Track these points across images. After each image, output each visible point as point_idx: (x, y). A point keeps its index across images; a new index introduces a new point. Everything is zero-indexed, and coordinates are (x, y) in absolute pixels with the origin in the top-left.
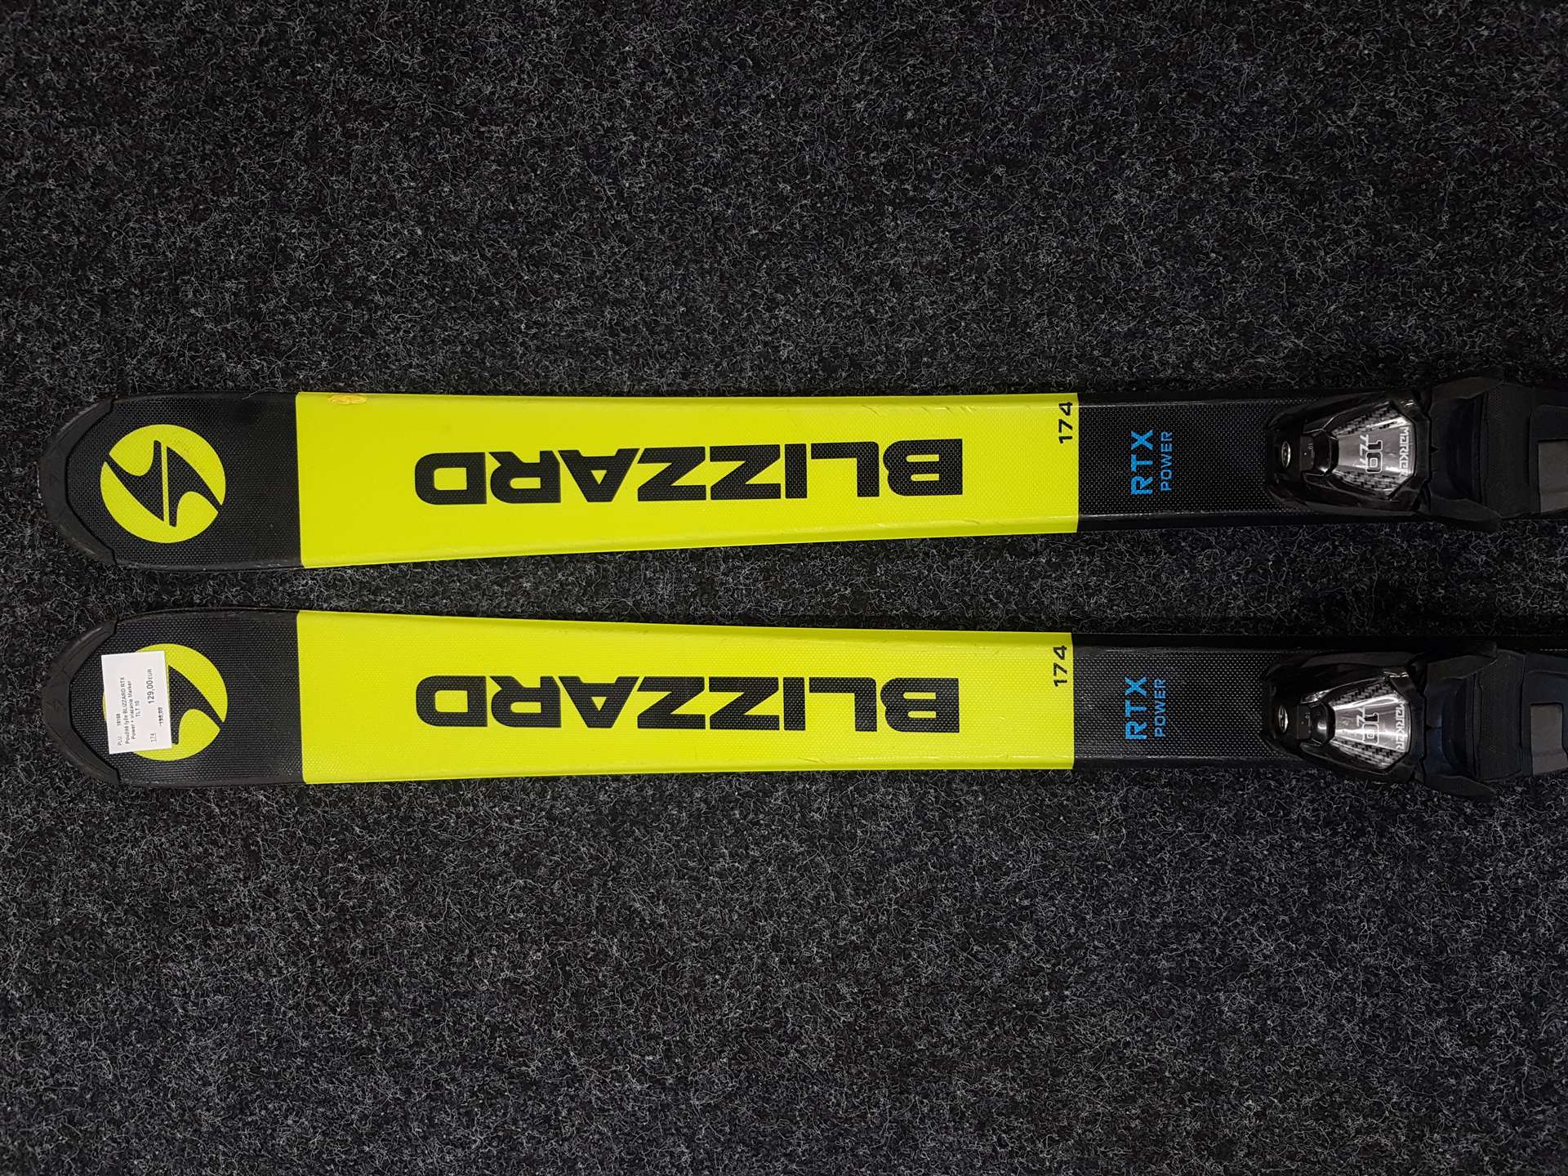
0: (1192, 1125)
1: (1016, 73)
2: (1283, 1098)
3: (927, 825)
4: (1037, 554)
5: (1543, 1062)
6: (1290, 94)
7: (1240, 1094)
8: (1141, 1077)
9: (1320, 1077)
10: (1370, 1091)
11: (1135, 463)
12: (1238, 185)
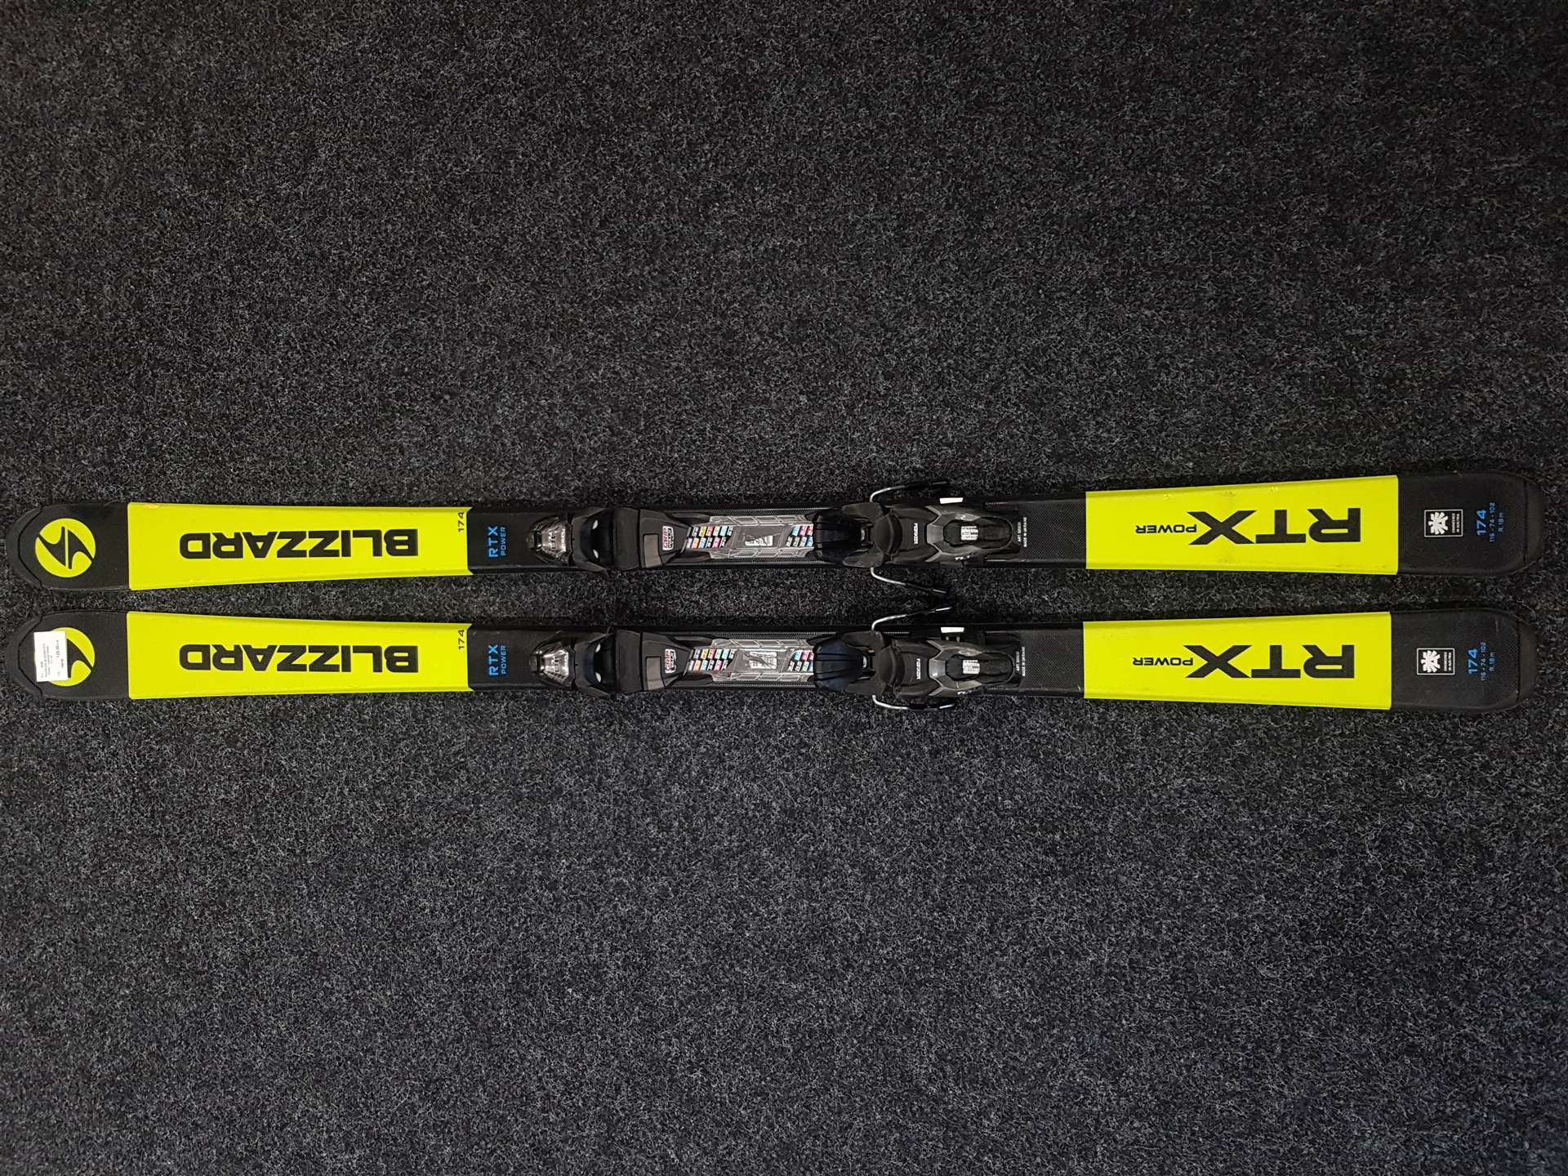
0: (537, 872)
1: (453, 350)
2: (579, 858)
3: (418, 721)
4: (466, 585)
5: (695, 840)
6: (574, 363)
7: (559, 856)
8: (515, 848)
9: (596, 848)
10: (617, 855)
11: (490, 542)
12: (552, 406)
